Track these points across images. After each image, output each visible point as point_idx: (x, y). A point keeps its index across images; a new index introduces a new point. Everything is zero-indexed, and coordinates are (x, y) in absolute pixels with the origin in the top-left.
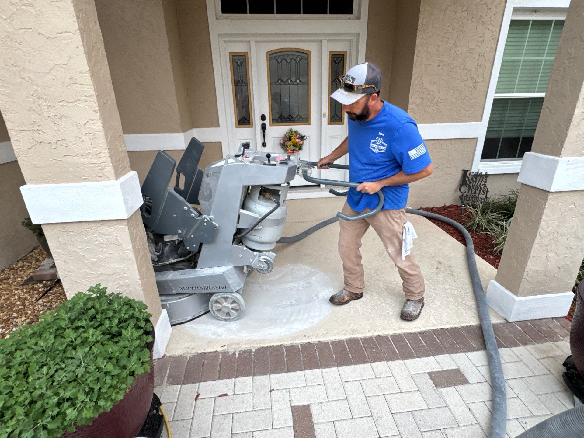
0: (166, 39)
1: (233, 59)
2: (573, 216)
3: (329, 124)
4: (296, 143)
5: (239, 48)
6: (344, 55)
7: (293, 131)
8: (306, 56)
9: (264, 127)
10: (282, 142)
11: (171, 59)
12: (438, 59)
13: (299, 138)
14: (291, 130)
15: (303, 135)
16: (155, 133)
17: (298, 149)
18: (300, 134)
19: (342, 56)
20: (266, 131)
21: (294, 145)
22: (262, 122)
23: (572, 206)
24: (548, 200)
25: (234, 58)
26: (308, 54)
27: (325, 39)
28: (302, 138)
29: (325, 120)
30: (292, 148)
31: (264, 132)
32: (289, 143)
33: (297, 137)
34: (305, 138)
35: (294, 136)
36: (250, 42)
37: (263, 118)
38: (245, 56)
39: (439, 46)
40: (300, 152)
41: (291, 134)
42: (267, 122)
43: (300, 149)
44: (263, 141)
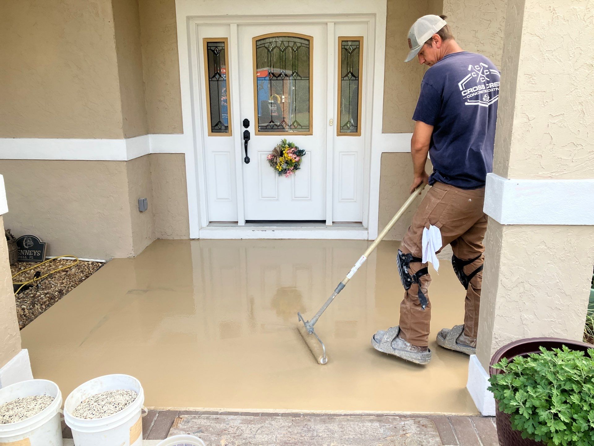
0: (112, 24)
1: (208, 47)
2: (549, 262)
3: (338, 135)
4: (291, 160)
5: (216, 33)
6: (359, 41)
7: (287, 142)
8: (307, 42)
9: (247, 136)
10: (270, 157)
11: (117, 48)
12: (476, 48)
13: (294, 153)
14: (284, 142)
15: (301, 149)
16: (90, 138)
17: (293, 168)
18: (296, 148)
19: (357, 43)
20: (249, 142)
21: (287, 162)
22: (244, 129)
23: (543, 247)
24: (504, 235)
25: (210, 45)
26: (308, 41)
27: (331, 20)
28: (300, 153)
29: (333, 129)
30: (285, 166)
31: (246, 143)
32: (280, 159)
33: (291, 151)
34: (304, 153)
35: (286, 150)
36: (230, 25)
37: (246, 123)
38: (224, 42)
39: (476, 32)
40: (297, 172)
41: (283, 147)
42: (252, 129)
43: (296, 167)
44: (245, 156)
